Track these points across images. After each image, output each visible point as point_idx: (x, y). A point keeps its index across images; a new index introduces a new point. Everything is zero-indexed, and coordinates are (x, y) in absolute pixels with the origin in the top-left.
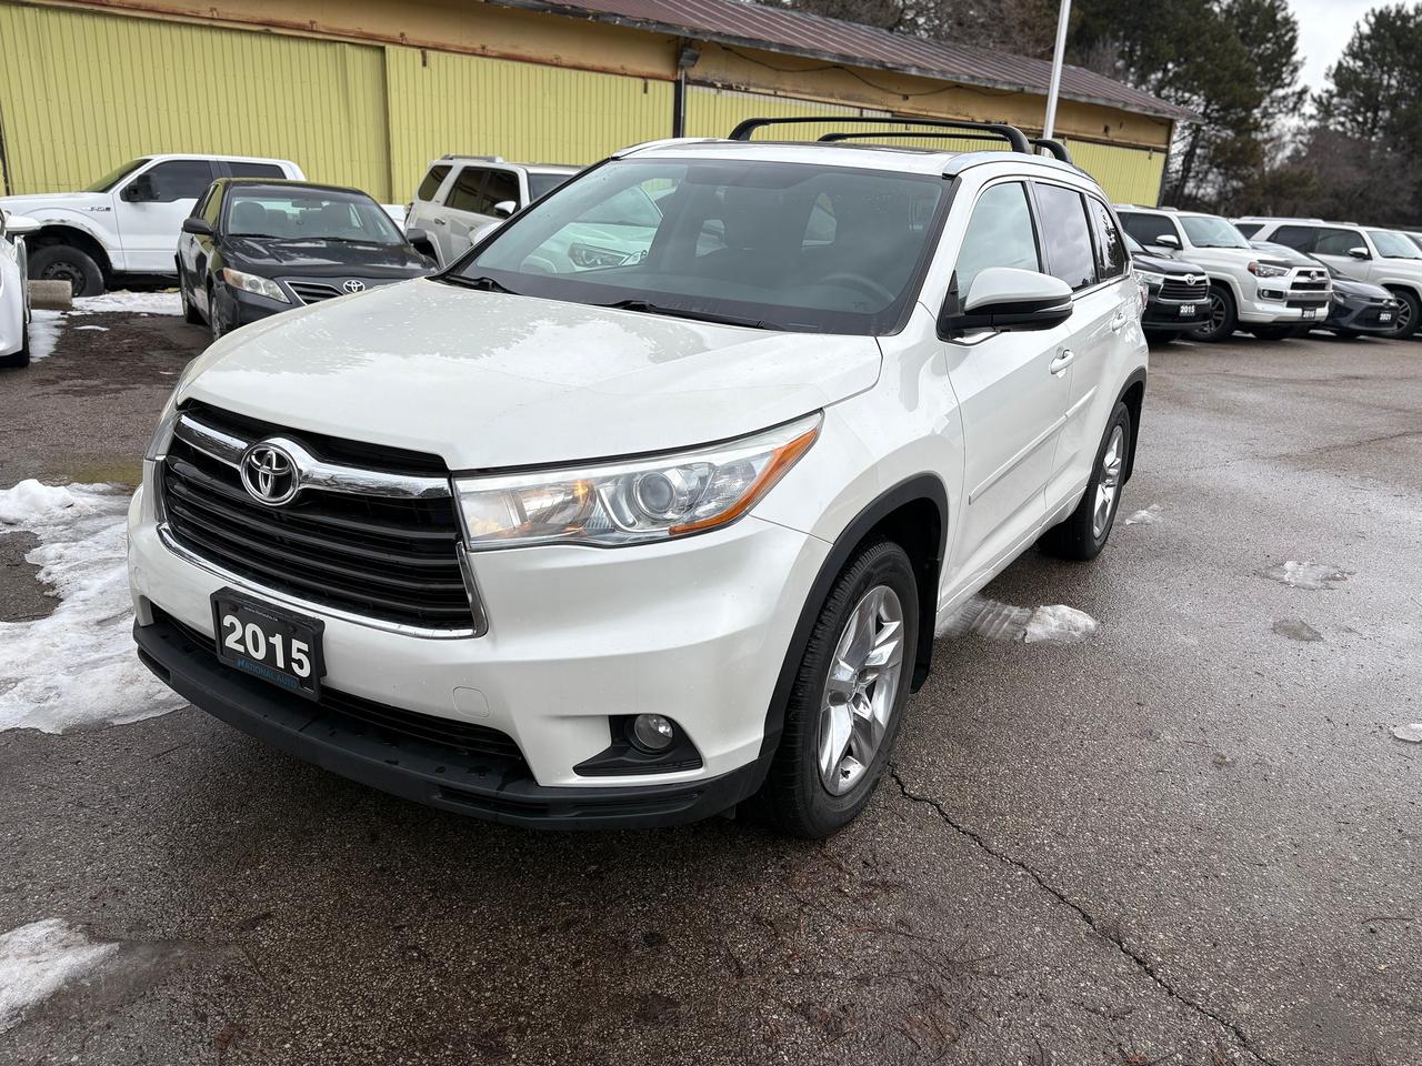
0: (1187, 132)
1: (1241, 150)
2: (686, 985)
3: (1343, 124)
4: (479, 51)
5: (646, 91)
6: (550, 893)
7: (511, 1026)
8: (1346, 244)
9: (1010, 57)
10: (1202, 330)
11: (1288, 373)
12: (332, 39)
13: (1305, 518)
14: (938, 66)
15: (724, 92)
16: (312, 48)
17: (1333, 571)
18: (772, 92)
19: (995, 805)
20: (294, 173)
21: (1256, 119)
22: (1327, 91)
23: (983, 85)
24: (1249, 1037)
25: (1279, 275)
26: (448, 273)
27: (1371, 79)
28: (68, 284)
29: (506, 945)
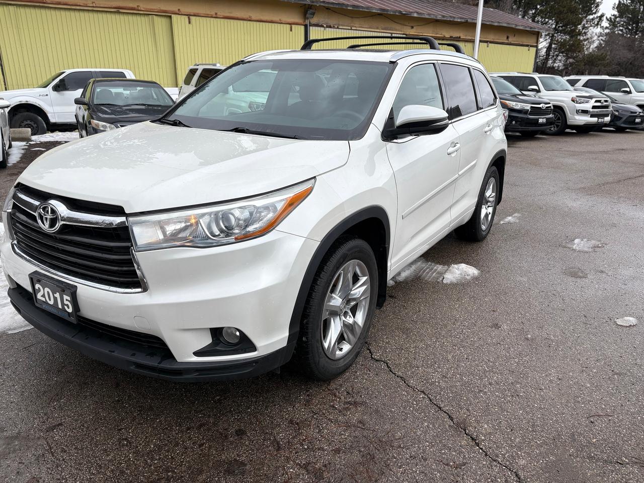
0: (548, 37)
1: (573, 45)
2: (251, 455)
3: (622, 30)
4: (214, 16)
5: (291, 30)
6: (195, 411)
7: (164, 477)
8: (619, 87)
9: (461, 5)
10: (550, 130)
11: (590, 148)
12: (147, 14)
13: (588, 218)
14: (426, 12)
15: (327, 29)
16: (139, 18)
17: (597, 243)
18: (350, 28)
19: (415, 363)
20: (130, 75)
21: (579, 30)
22: (614, 15)
23: (448, 19)
24: (522, 477)
25: (586, 102)
26: (162, 118)
27: (635, 9)
28: (29, 130)
29: (169, 437)
